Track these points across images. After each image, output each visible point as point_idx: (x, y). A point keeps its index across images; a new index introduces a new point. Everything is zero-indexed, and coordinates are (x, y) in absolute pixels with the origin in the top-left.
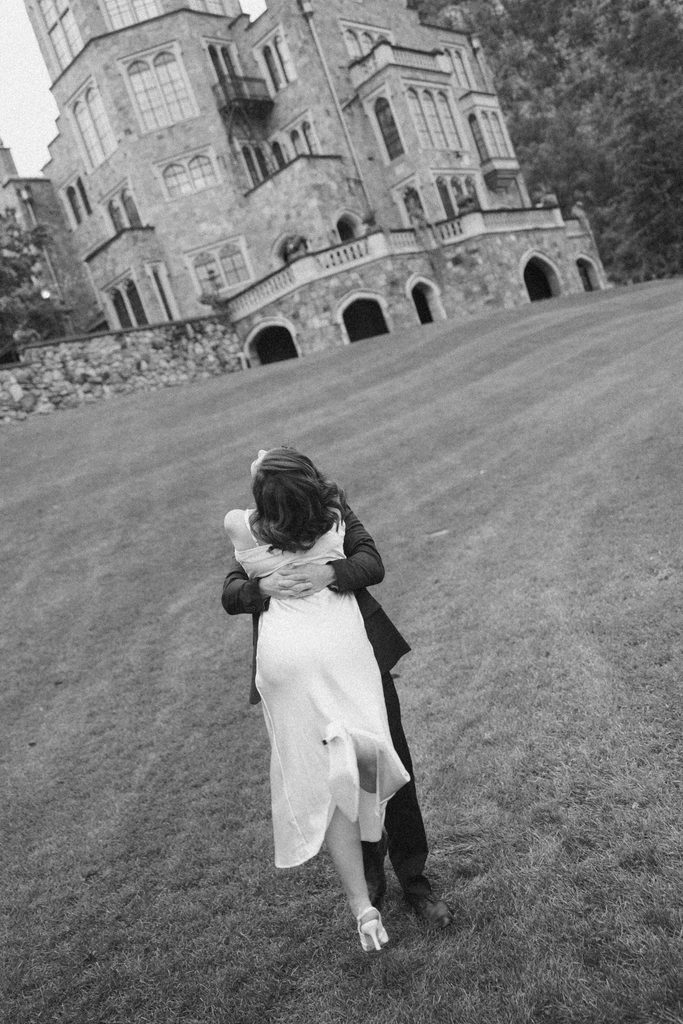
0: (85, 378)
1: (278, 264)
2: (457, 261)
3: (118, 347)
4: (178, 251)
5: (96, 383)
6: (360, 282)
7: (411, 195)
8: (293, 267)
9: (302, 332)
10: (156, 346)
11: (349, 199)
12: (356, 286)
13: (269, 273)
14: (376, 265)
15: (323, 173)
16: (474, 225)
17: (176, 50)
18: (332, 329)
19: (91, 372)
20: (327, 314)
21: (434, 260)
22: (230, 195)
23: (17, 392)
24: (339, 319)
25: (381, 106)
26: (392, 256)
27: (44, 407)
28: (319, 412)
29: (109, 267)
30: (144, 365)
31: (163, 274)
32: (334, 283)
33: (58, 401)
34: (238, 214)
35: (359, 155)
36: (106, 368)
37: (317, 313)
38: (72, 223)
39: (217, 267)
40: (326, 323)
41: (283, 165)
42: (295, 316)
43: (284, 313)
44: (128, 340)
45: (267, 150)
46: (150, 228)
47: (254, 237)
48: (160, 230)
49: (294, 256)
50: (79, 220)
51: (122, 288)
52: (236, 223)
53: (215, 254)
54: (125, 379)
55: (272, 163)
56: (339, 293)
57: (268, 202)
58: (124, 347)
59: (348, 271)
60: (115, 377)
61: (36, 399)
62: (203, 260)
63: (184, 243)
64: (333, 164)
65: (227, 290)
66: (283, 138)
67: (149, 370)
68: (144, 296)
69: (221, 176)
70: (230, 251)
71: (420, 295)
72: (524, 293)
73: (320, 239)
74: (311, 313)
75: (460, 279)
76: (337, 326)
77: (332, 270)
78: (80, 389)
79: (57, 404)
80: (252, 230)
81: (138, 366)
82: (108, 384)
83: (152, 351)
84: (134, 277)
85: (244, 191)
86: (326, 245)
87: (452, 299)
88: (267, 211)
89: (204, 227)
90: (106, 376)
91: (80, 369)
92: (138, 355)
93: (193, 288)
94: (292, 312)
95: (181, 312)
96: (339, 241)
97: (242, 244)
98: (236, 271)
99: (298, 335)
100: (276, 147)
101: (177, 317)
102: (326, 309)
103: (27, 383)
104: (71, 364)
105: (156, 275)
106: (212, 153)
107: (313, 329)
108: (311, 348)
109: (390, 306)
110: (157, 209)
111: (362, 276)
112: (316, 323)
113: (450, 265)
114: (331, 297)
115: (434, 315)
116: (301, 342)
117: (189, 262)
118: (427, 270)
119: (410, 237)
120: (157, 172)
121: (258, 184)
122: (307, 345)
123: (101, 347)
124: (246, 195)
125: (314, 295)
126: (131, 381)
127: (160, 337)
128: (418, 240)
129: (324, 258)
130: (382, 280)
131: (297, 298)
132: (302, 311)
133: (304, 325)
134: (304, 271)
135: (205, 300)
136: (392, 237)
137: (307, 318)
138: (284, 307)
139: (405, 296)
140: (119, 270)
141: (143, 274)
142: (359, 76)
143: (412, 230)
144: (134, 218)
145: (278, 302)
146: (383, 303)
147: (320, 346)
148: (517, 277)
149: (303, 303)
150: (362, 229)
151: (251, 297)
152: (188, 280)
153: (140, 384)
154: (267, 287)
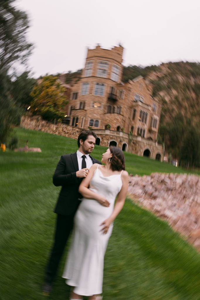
0: (65, 132)
1: (104, 128)
2: (134, 143)
3: (72, 129)
4: (88, 117)
5: (66, 133)
6: (116, 139)
7: (132, 128)
8: (106, 131)
9: (102, 141)
10: (78, 132)
11: (122, 123)
12: (115, 139)
13: (102, 129)
14: (119, 137)
15: (119, 117)
16: (139, 139)
17: (106, 85)
18: (107, 144)
19: (66, 131)
20: (108, 141)
21: (130, 141)
22: (102, 112)
23: (54, 129)
24: (109, 143)
25: (135, 111)
26: (123, 137)
27: (57, 133)
28: (98, 155)
29: (75, 113)
30: (74, 134)
31: (84, 119)
32: (111, 136)
33: (59, 133)
34: (102, 116)
35: (127, 117)
36: (68, 131)
37: (106, 139)
38: (71, 99)
39: (94, 123)
40: (107, 142)
41: (114, 113)
42: (102, 138)
43: (101, 137)
44: (74, 129)
45: (112, 107)
46: (86, 110)
47: (102, 121)
48: (87, 112)
49: (107, 129)
50: (73, 99)
51: (76, 118)
52: (101, 117)
53: (95, 120)
54: (70, 135)
55: (112, 110)
56: (111, 138)
57: (108, 117)
58: (73, 129)
59: (114, 136)
60: (69, 133)
61: (56, 131)
62: (92, 120)
63: (90, 116)
64: (122, 116)
65: (94, 127)
66: (116, 107)
67: (75, 135)
68: (79, 121)
69: (102, 108)
70: (97, 121)
71: (124, 146)
72: (143, 154)
73: (113, 128)
74: (105, 139)
75: (132, 146)
76: (108, 143)
77: (112, 134)
78: (63, 133)
79: (59, 134)
80: (103, 119)
81: (73, 133)
82: (68, 134)
83: (77, 132)
84: (79, 117)
85: (105, 113)
86: (113, 129)
87: (130, 149)
88: (107, 118)
89: (95, 115)
90: (68, 133)
91: (65, 130)
92: (74, 132)
93: (87, 124)
94: (102, 137)
95: (84, 127)
96: (116, 130)
97: (100, 121)
98: (96, 125)
99: (101, 142)
100: (114, 108)
101: (82, 128)
102: (108, 140)
103: (57, 128)
104: (64, 128)
105: (83, 119)
106: (103, 104)
107: (104, 142)
108: (102, 145)
109: (118, 145)
110: (88, 108)
111: (116, 138)
112: (105, 141)
113: (132, 143)
114: (110, 138)
115: (125, 150)
116: (101, 143)
117: (89, 119)
118: (128, 142)
119: (127, 135)
120: (92, 102)
121: (108, 113)
122: (102, 144)
123: (70, 128)
124: (105, 114)
125: (107, 137)
126: (71, 135)
127: (79, 130)
128: (129, 137)
129: (112, 132)
130: (119, 140)
131: (104, 136)
132: (104, 138)
133: (103, 140)
134: (108, 132)
135: (89, 128)
136: (124, 134)
137: (104, 140)
138: (101, 136)
139: (122, 145)
140: (77, 115)
141: (80, 118)
142: (134, 104)
143: (129, 135)
144: (84, 107)
145: (101, 135)
146: (117, 144)
147: (104, 145)
148: (143, 151)
149: (105, 137)
150: (120, 130)
151: (97, 131)
152: (87, 122)
153: (72, 136)
154: (100, 131)
